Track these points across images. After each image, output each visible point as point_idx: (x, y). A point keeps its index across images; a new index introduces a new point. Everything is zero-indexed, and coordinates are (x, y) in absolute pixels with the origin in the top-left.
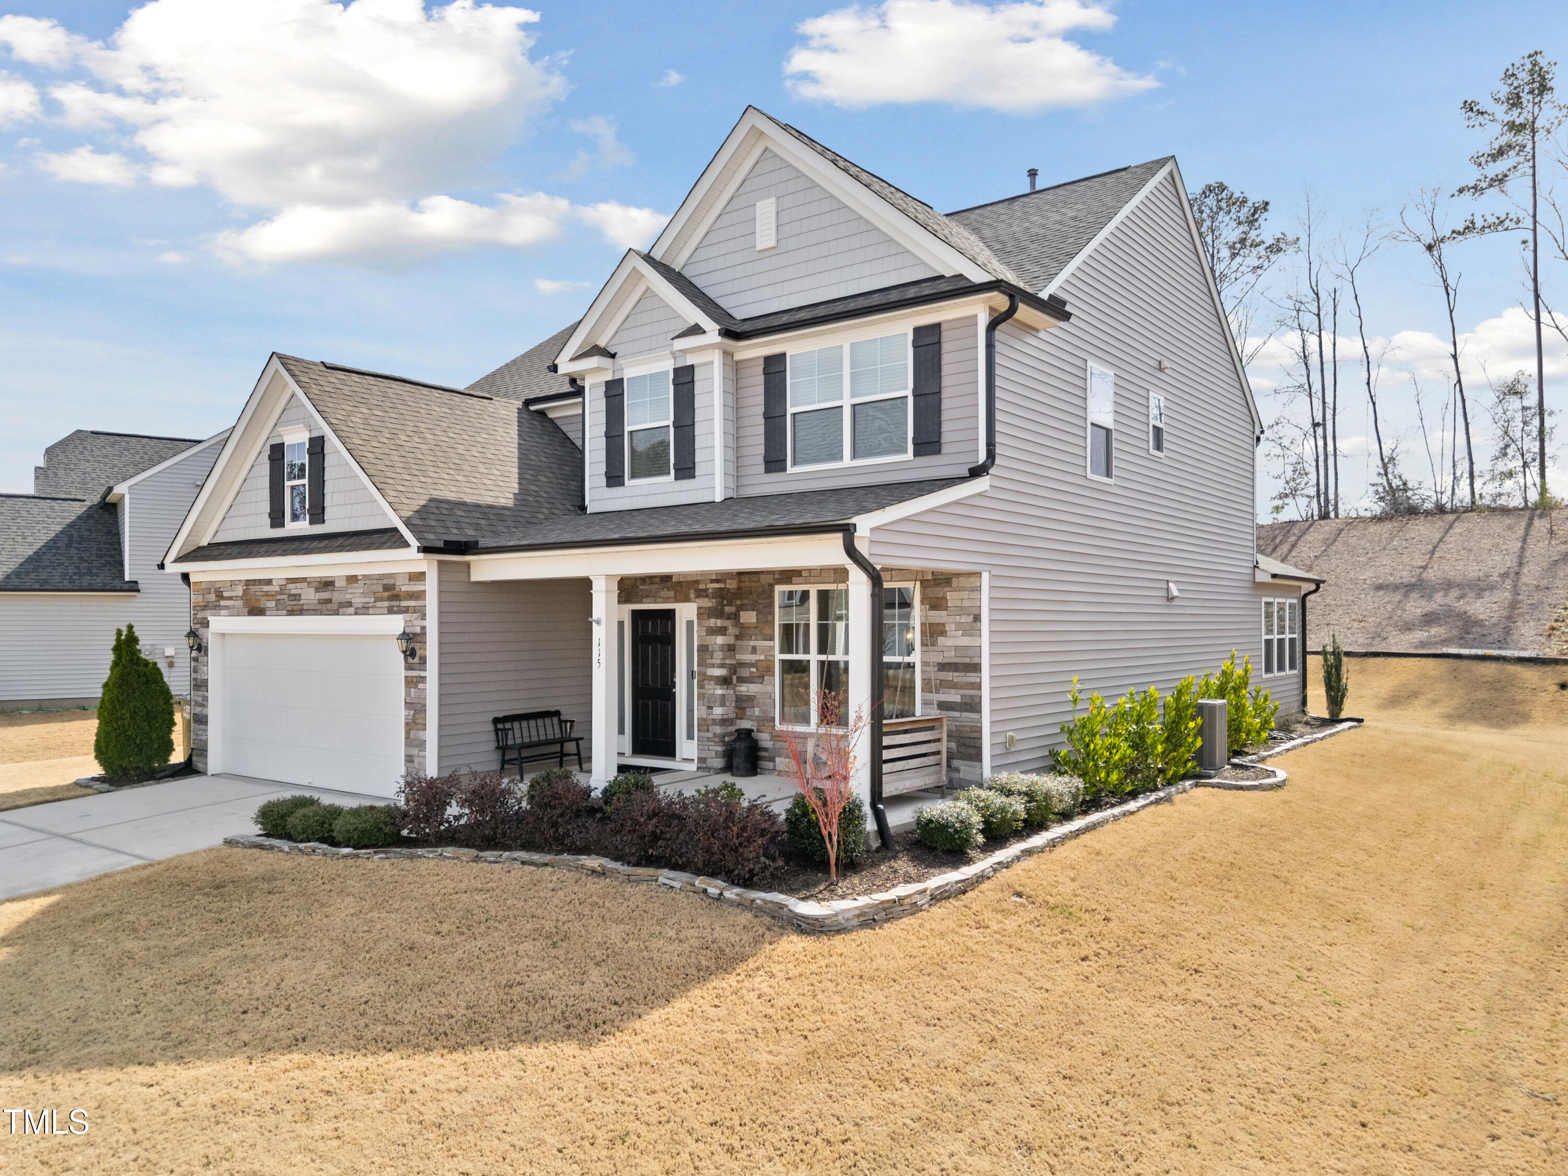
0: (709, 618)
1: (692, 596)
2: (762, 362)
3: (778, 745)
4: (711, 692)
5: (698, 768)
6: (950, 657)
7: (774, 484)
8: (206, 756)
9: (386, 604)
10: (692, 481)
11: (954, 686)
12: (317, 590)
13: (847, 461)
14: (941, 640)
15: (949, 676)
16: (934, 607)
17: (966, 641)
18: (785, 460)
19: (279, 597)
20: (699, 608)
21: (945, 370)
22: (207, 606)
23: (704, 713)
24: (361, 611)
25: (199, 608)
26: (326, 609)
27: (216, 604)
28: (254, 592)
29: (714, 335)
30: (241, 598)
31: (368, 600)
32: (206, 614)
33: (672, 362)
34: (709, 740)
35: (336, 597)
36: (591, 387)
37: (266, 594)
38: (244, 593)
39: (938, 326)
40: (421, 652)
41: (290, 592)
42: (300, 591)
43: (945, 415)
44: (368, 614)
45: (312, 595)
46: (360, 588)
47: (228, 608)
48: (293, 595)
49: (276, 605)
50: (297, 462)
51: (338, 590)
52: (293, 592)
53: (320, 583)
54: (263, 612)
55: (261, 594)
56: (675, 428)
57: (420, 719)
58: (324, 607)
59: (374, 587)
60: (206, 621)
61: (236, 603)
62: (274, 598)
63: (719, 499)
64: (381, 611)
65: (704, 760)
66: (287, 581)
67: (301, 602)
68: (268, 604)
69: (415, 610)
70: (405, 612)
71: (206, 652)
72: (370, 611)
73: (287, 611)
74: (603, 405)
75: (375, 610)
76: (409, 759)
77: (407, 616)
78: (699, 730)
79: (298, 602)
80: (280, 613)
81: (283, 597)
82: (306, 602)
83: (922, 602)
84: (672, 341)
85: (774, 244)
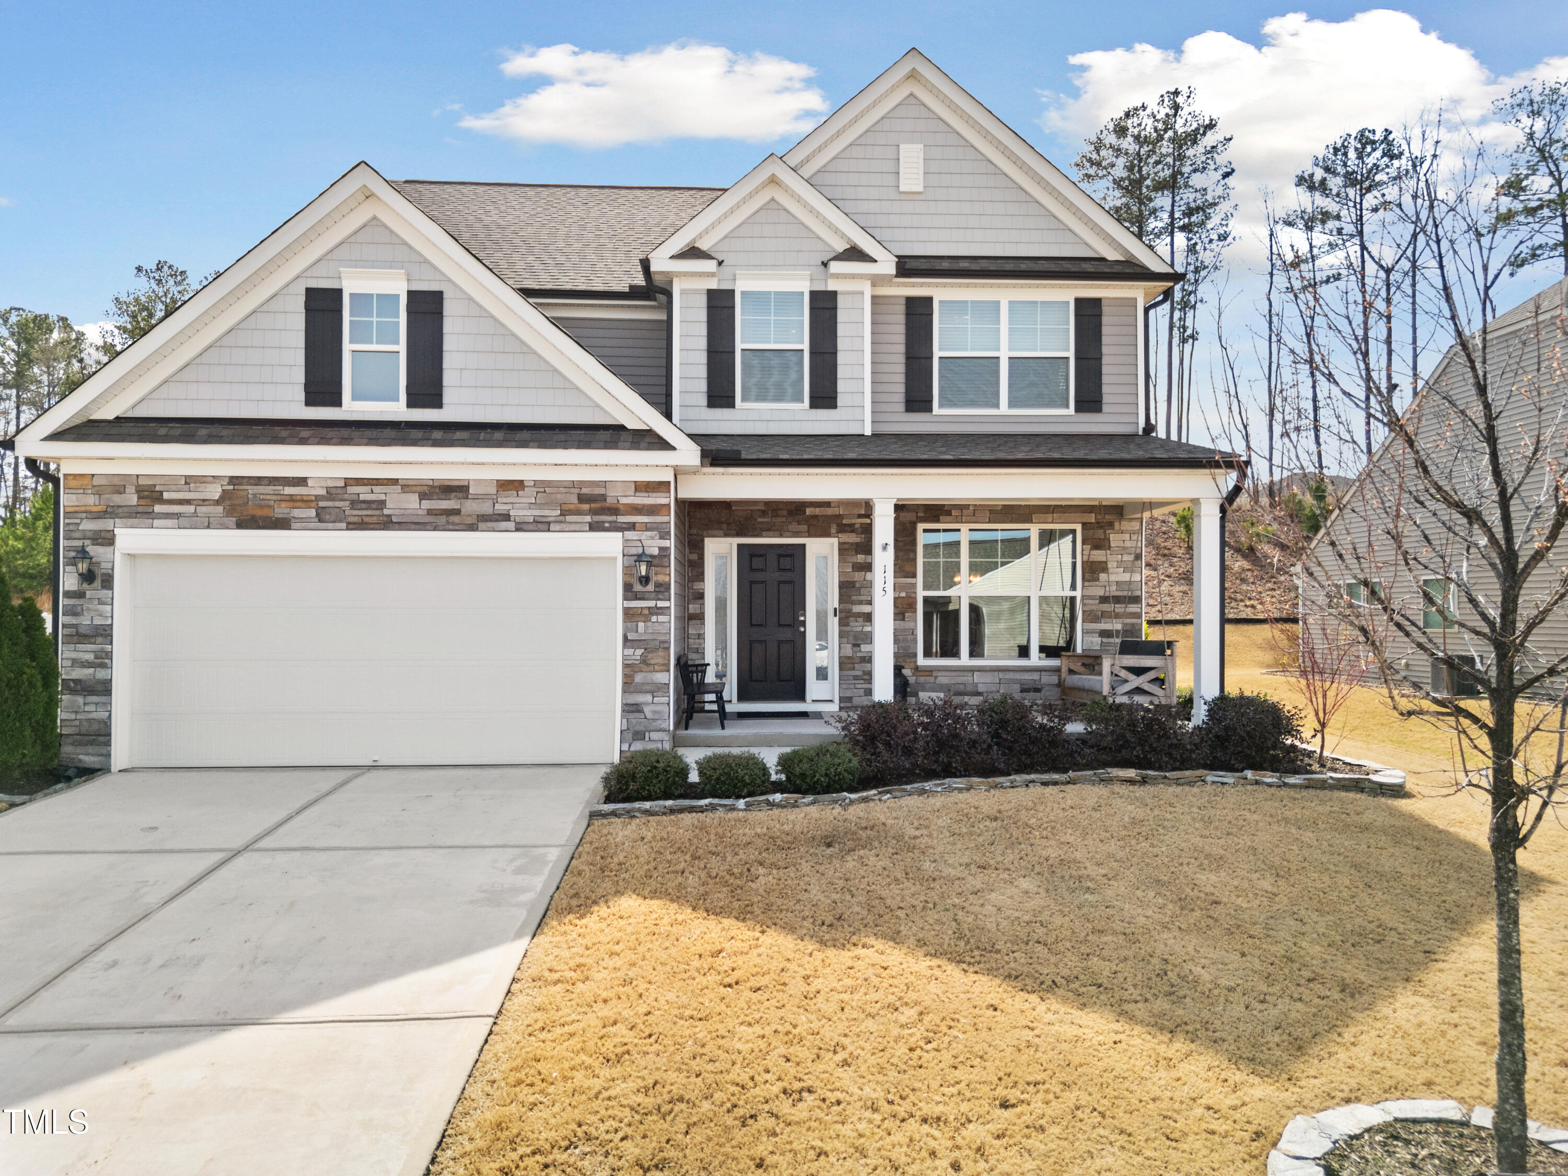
0: (857, 553)
1: (833, 531)
2: (904, 302)
3: (922, 679)
4: (859, 629)
5: (841, 708)
6: (1113, 591)
7: (917, 424)
9: (588, 519)
10: (831, 411)
11: (1117, 616)
12: (423, 496)
13: (1004, 408)
14: (1103, 576)
15: (1108, 607)
16: (1096, 547)
17: (1128, 577)
18: (931, 401)
19: (322, 504)
20: (840, 544)
21: (1105, 340)
22: (110, 512)
23: (848, 651)
24: (530, 527)
25: (84, 515)
26: (448, 523)
27: (140, 509)
28: (255, 495)
29: (887, 266)
30: (217, 502)
31: (546, 512)
32: (107, 524)
33: (808, 283)
34: (856, 678)
35: (471, 507)
36: (683, 292)
37: (292, 499)
38: (225, 495)
39: (1097, 302)
40: (661, 578)
41: (355, 497)
42: (383, 497)
43: (1105, 379)
44: (549, 530)
45: (412, 502)
46: (528, 497)
47: (177, 516)
48: (364, 502)
49: (318, 515)
50: (375, 319)
51: (477, 498)
52: (362, 497)
53: (432, 487)
54: (282, 524)
55: (275, 498)
56: (812, 353)
57: (656, 659)
58: (442, 520)
59: (559, 496)
60: (108, 535)
61: (202, 510)
62: (313, 504)
63: (868, 432)
64: (577, 527)
65: (850, 699)
66: (349, 482)
67: (386, 512)
68: (296, 513)
69: (647, 527)
70: (629, 529)
71: (108, 582)
72: (552, 527)
73: (348, 523)
74: (703, 315)
75: (563, 526)
76: (631, 709)
77: (630, 535)
78: (841, 669)
79: (377, 512)
80: (331, 525)
81: (338, 504)
82: (396, 512)
83: (1084, 543)
84: (825, 264)
85: (921, 189)
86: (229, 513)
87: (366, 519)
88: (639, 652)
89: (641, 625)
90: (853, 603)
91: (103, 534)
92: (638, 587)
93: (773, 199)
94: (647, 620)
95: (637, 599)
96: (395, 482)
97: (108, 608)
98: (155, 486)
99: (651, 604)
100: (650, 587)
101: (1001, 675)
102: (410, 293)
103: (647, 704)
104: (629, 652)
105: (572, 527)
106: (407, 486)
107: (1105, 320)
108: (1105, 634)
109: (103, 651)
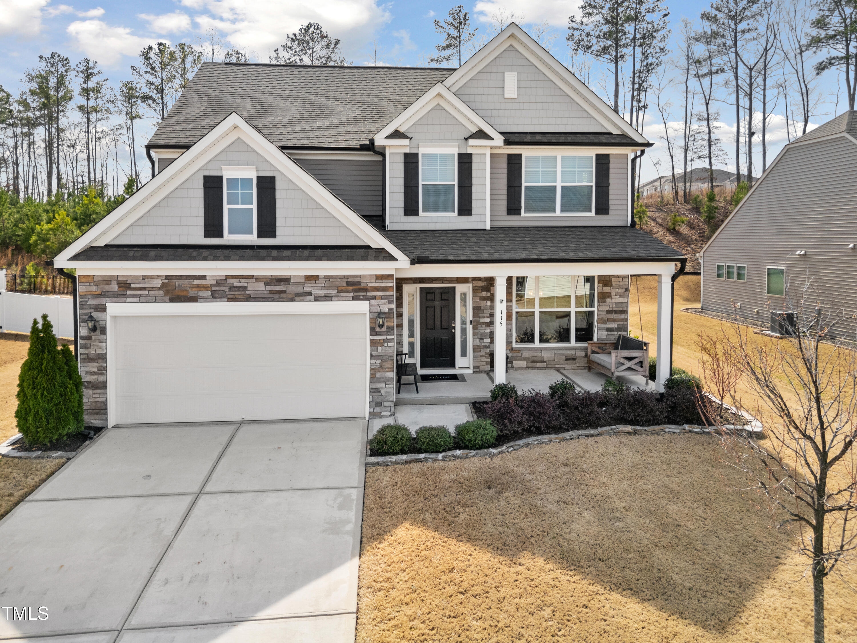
0: (482, 291)
1: (470, 280)
2: (506, 157)
3: (515, 355)
4: (483, 331)
5: (474, 372)
6: (613, 307)
7: (513, 221)
9: (352, 294)
10: (469, 217)
11: (614, 320)
12: (267, 284)
13: (558, 212)
14: (608, 300)
15: (610, 316)
16: (605, 285)
17: (621, 300)
18: (521, 209)
19: (214, 289)
20: (473, 286)
21: (611, 176)
22: (104, 295)
23: (478, 342)
24: (322, 299)
25: (90, 296)
26: (280, 297)
27: (120, 293)
28: (179, 285)
29: (499, 140)
30: (160, 289)
31: (330, 291)
32: (102, 301)
33: (457, 149)
34: (482, 356)
35: (291, 289)
36: (391, 154)
37: (198, 286)
38: (163, 285)
39: (607, 156)
40: (389, 324)
41: (231, 285)
42: (246, 285)
43: (611, 197)
44: (332, 300)
45: (261, 287)
46: (321, 283)
47: (139, 296)
48: (236, 287)
49: (212, 294)
50: (240, 192)
51: (295, 284)
52: (235, 285)
53: (271, 279)
54: (194, 299)
55: (189, 286)
56: (459, 187)
57: (387, 365)
58: (277, 296)
59: (337, 283)
60: (103, 307)
61: (152, 292)
62: (210, 289)
63: (488, 228)
64: (347, 299)
65: (478, 367)
66: (228, 277)
67: (247, 292)
68: (201, 293)
69: (382, 298)
70: (373, 299)
71: (104, 331)
72: (333, 299)
73: (228, 299)
74: (402, 167)
75: (339, 298)
76: (374, 391)
77: (373, 302)
78: (474, 351)
79: (243, 293)
80: (218, 300)
81: (222, 289)
82: (253, 292)
83: (599, 283)
84: (466, 139)
85: (516, 97)
86: (166, 294)
87: (237, 296)
88: (378, 362)
89: (379, 348)
90: (480, 317)
91: (100, 306)
92: (378, 329)
93: (438, 104)
94: (382, 345)
95: (377, 334)
96: (252, 277)
97: (105, 344)
98: (127, 281)
99: (384, 337)
100: (384, 329)
101: (556, 352)
102: (259, 178)
103: (382, 388)
104: (373, 362)
105: (344, 299)
106: (258, 279)
107: (611, 165)
108: (609, 330)
109: (102, 366)
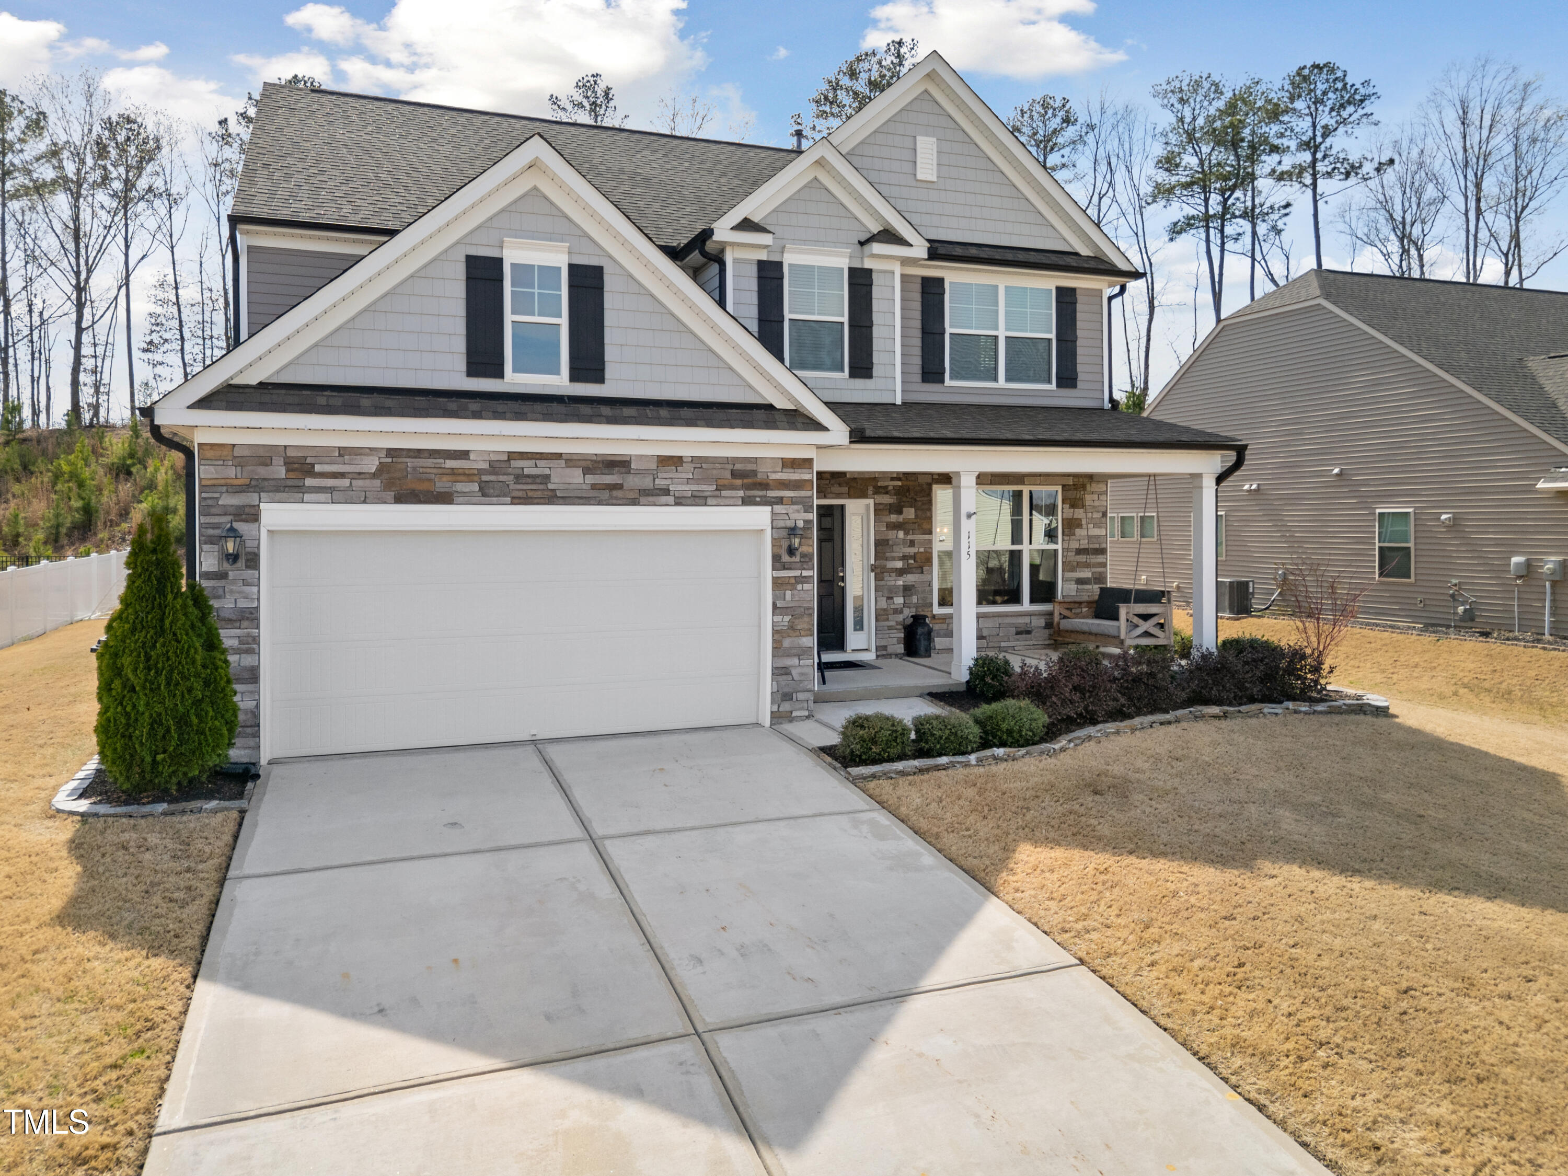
1: (870, 492)
2: (920, 281)
3: (936, 627)
4: (893, 583)
6: (1084, 544)
7: (930, 394)
8: (257, 735)
9: (741, 493)
11: (1088, 566)
12: (587, 471)
13: (1002, 382)
14: (1078, 531)
15: (1082, 558)
16: (1073, 506)
17: (1096, 532)
18: (944, 373)
19: (484, 478)
21: (1079, 325)
22: (257, 486)
23: (883, 603)
24: (689, 501)
25: (224, 489)
26: (611, 497)
27: (289, 483)
28: (414, 468)
29: (920, 250)
30: (374, 476)
31: (704, 487)
32: (252, 498)
33: (847, 260)
34: (890, 628)
35: (632, 482)
36: (736, 261)
37: (453, 472)
38: (382, 468)
39: (1073, 290)
40: (804, 549)
41: (520, 472)
42: (547, 472)
43: (1079, 359)
44: (705, 505)
45: (576, 477)
46: (686, 472)
47: (330, 490)
48: (528, 476)
49: (481, 489)
50: (536, 291)
51: (639, 472)
52: (526, 471)
53: (595, 461)
54: (445, 498)
55: (435, 471)
56: (851, 326)
57: (801, 625)
58: (605, 494)
59: (714, 472)
60: (252, 511)
61: (358, 483)
62: (476, 478)
63: (899, 402)
64: (731, 501)
65: (885, 648)
66: (512, 456)
67: (550, 486)
68: (459, 487)
69: (793, 501)
70: (777, 504)
71: (253, 561)
72: (709, 501)
73: (513, 498)
74: (753, 285)
75: (719, 501)
76: (780, 672)
77: (778, 508)
78: (877, 620)
79: (541, 487)
80: (495, 499)
81: (502, 478)
82: (561, 487)
83: (1063, 503)
84: (862, 244)
85: (935, 179)
86: (387, 486)
87: (530, 494)
88: (787, 618)
89: (788, 593)
90: (887, 559)
91: (247, 510)
92: (786, 558)
93: (816, 178)
94: (793, 588)
95: (784, 569)
96: (558, 456)
97: (255, 589)
98: (305, 458)
99: (797, 573)
100: (797, 559)
101: (1000, 620)
102: (572, 268)
103: (795, 667)
104: (778, 618)
105: (727, 502)
106: (570, 461)
107: (1079, 307)
108: (1080, 581)
109: (248, 635)
